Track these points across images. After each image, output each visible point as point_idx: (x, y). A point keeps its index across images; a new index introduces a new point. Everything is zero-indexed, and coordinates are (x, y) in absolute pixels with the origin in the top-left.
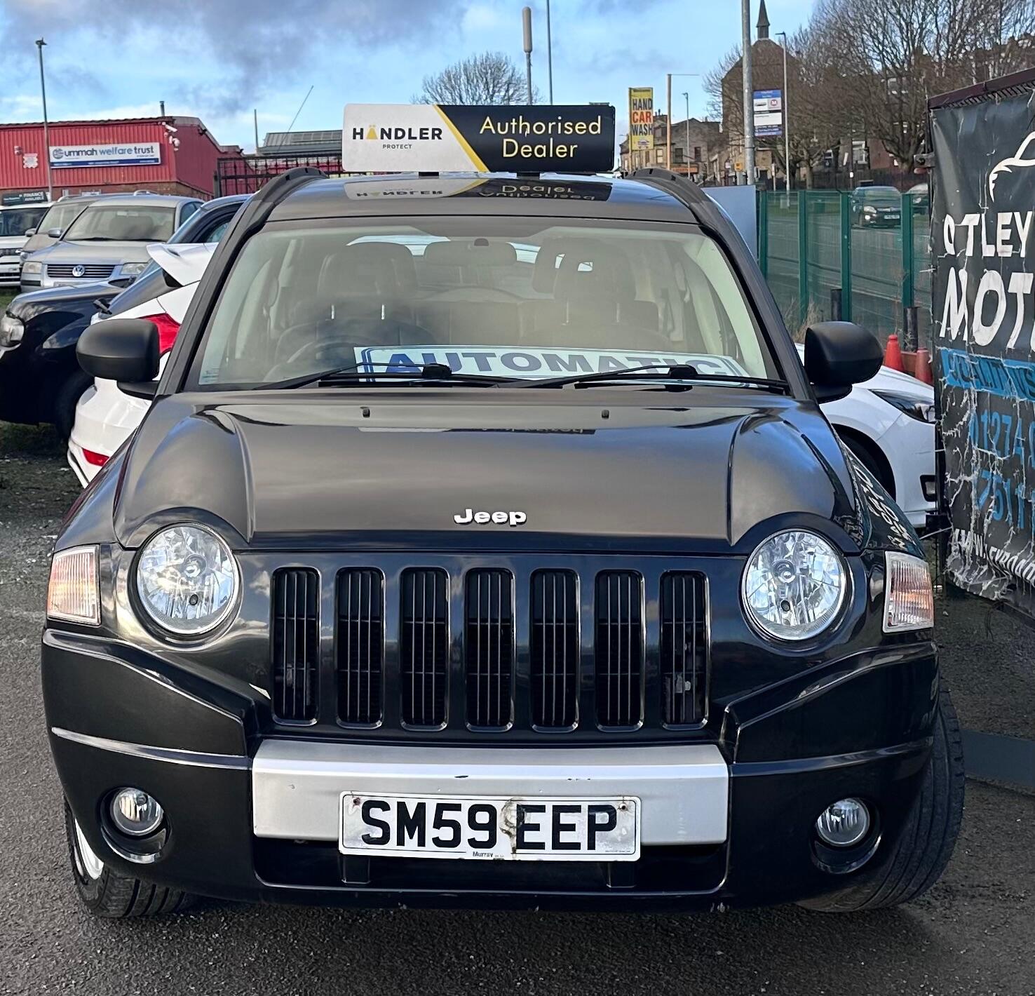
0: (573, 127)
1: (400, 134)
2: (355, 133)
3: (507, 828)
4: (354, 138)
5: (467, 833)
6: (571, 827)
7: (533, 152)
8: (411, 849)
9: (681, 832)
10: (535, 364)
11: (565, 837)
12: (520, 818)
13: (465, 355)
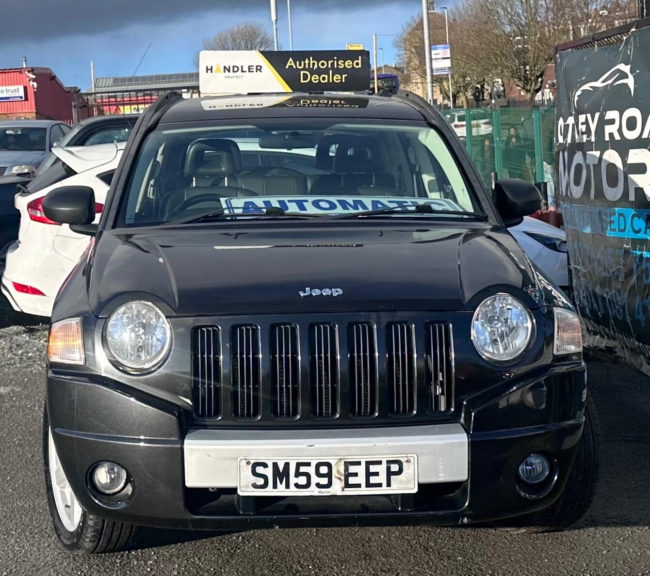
0: (344, 63)
1: (236, 69)
2: (207, 69)
3: (338, 476)
4: (207, 72)
5: (315, 479)
6: (377, 474)
7: (319, 80)
8: (281, 491)
9: (441, 475)
10: (333, 206)
11: (373, 480)
12: (346, 469)
13: (289, 201)
